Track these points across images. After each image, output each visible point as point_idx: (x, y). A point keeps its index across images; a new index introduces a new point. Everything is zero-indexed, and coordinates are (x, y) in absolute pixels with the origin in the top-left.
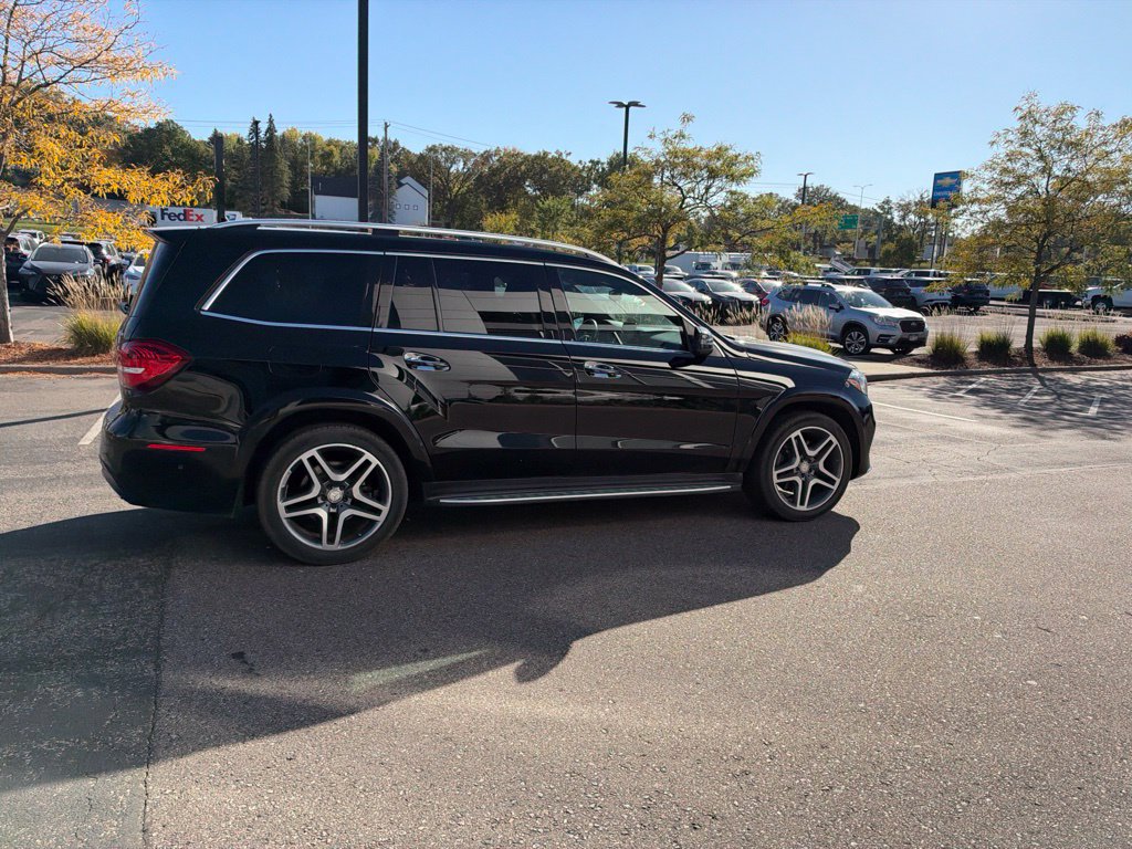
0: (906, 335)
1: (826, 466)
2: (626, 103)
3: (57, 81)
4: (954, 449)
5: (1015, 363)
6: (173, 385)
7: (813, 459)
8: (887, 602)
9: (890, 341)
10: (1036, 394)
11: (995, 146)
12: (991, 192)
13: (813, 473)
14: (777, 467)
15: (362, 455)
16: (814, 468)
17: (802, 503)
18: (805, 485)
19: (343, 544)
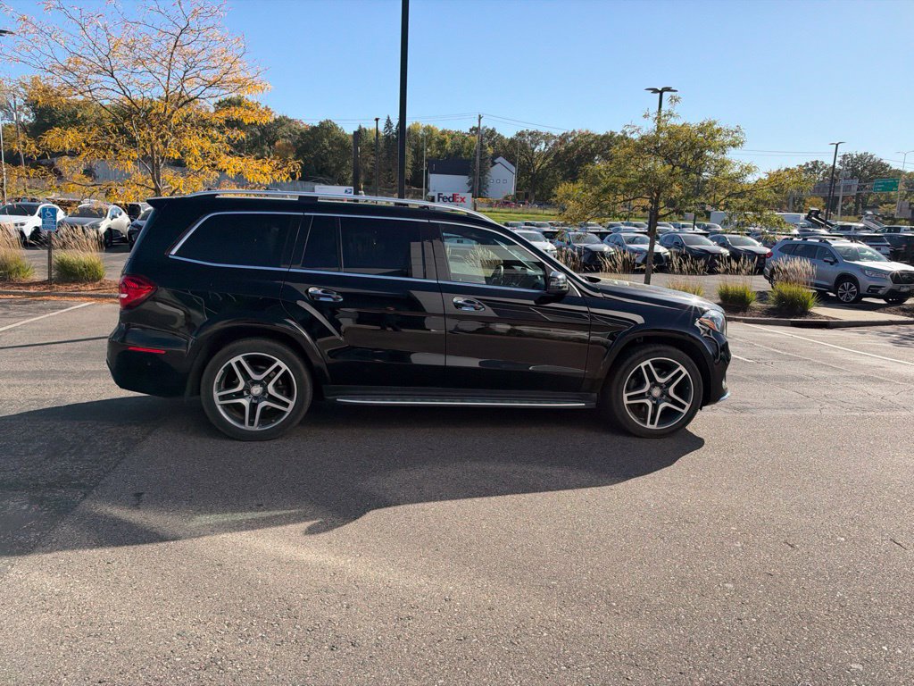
1: (675, 392)
2: (660, 89)
4: (870, 388)
7: (664, 386)
9: (880, 292)
13: (664, 397)
14: (628, 390)
15: (275, 361)
16: (665, 393)
17: (652, 423)
18: (655, 407)
19: (260, 427)
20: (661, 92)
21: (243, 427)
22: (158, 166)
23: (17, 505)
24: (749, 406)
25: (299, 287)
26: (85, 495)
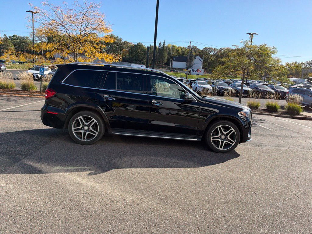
1: (230, 137)
7: (226, 135)
13: (226, 139)
14: (213, 135)
15: (92, 119)
16: (226, 137)
17: (221, 147)
19: (87, 140)
20: (252, 35)
21: (81, 140)
22: (76, 56)
24: (262, 144)
25: (101, 95)
26: (25, 157)
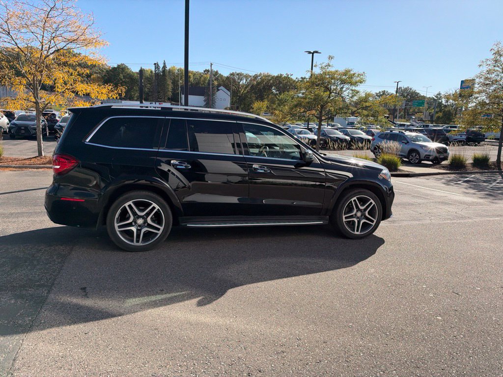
0: (438, 155)
1: (369, 214)
2: (312, 52)
3: (62, 49)
4: (446, 208)
5: (491, 168)
6: (72, 173)
7: (363, 211)
8: (383, 278)
9: (431, 158)
10: (498, 183)
11: (481, 67)
12: (480, 88)
13: (363, 217)
14: (345, 213)
15: (152, 204)
16: (363, 214)
17: (358, 231)
18: (359, 222)
19: (143, 243)
20: (313, 54)
21: (132, 244)
22: (37, 89)
23: (7, 300)
24: (395, 219)
26: (49, 291)
